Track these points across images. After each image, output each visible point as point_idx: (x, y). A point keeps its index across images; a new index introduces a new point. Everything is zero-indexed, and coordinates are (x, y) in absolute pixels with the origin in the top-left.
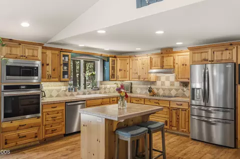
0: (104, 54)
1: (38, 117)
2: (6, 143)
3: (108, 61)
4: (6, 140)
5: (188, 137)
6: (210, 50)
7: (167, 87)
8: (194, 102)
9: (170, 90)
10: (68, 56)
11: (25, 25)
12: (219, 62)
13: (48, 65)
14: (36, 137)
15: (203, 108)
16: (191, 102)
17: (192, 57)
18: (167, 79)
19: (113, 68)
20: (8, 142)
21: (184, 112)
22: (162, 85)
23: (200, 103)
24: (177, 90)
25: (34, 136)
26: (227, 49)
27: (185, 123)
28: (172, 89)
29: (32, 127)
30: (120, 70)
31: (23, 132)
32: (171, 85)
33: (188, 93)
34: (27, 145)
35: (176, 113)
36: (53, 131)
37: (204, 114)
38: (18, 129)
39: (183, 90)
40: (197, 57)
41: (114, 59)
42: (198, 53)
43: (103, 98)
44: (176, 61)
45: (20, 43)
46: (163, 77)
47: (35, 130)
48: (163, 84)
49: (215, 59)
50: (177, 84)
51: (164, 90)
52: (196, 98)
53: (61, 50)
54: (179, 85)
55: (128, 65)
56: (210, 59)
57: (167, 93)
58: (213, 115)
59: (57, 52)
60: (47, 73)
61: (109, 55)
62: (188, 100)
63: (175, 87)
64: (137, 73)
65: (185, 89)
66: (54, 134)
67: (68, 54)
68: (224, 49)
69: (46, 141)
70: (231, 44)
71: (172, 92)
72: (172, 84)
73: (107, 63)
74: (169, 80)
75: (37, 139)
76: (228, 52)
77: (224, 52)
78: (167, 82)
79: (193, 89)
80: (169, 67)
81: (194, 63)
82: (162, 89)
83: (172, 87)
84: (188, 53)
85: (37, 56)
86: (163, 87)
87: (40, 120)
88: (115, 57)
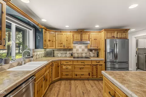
6: (116, 32)
7: (80, 52)
9: (82, 54)
22: (77, 51)
24: (86, 53)
28: (83, 53)
30: (49, 41)
32: (83, 51)
39: (90, 53)
40: (109, 35)
44: (90, 37)
46: (78, 46)
49: (119, 37)
50: (86, 50)
51: (78, 54)
54: (87, 51)
55: (55, 38)
56: (116, 37)
57: (80, 55)
63: (85, 52)
64: (62, 43)
65: (91, 53)
68: (123, 32)
70: (126, 30)
71: (83, 55)
72: (83, 50)
74: (81, 48)
82: (77, 53)
83: (83, 52)
86: (77, 52)
88: (46, 30)
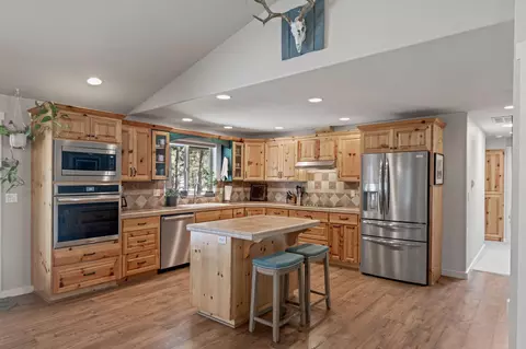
0: (224, 136)
1: (116, 241)
2: (62, 285)
3: (230, 147)
4: (61, 279)
5: (357, 270)
6: (392, 131)
7: (323, 192)
8: (366, 214)
9: (329, 195)
10: (165, 137)
11: (94, 81)
12: (405, 149)
13: (131, 152)
14: (112, 274)
15: (380, 223)
16: (362, 214)
17: (364, 142)
18: (325, 177)
19: (238, 160)
20: (65, 283)
21: (351, 231)
22: (316, 187)
23: (376, 214)
24: (339, 195)
25: (108, 272)
26: (417, 130)
27: (352, 249)
28: (332, 194)
29: (105, 257)
30: (250, 163)
31: (89, 267)
32: (331, 188)
33: (357, 201)
34: (96, 288)
35: (339, 232)
36: (140, 264)
37: (381, 232)
38: (81, 260)
39: (349, 195)
40: (372, 142)
41: (240, 144)
42: (374, 135)
43: (221, 209)
44: (340, 148)
45: (85, 113)
46: (319, 174)
47: (109, 263)
48: (318, 185)
49: (400, 144)
50: (340, 186)
51: (318, 195)
52: (369, 208)
53: (154, 128)
54: (343, 187)
55: (262, 156)
56: (391, 145)
57: (324, 200)
58: (395, 235)
59: (147, 130)
60: (130, 166)
61: (231, 138)
62: (357, 210)
63: (337, 191)
64: (276, 168)
65: (353, 192)
66: (141, 270)
67: (165, 134)
68: (412, 128)
69: (127, 281)
70: (424, 122)
71: (332, 199)
72: (332, 186)
73: (228, 151)
74: (327, 180)
75: (113, 277)
76: (419, 134)
77: (414, 134)
78: (324, 183)
79: (365, 194)
80: (327, 158)
81: (367, 151)
82: (316, 194)
83: (332, 191)
84: (359, 136)
85: (114, 137)
86: (319, 191)
87: (118, 246)
88: (241, 141)
